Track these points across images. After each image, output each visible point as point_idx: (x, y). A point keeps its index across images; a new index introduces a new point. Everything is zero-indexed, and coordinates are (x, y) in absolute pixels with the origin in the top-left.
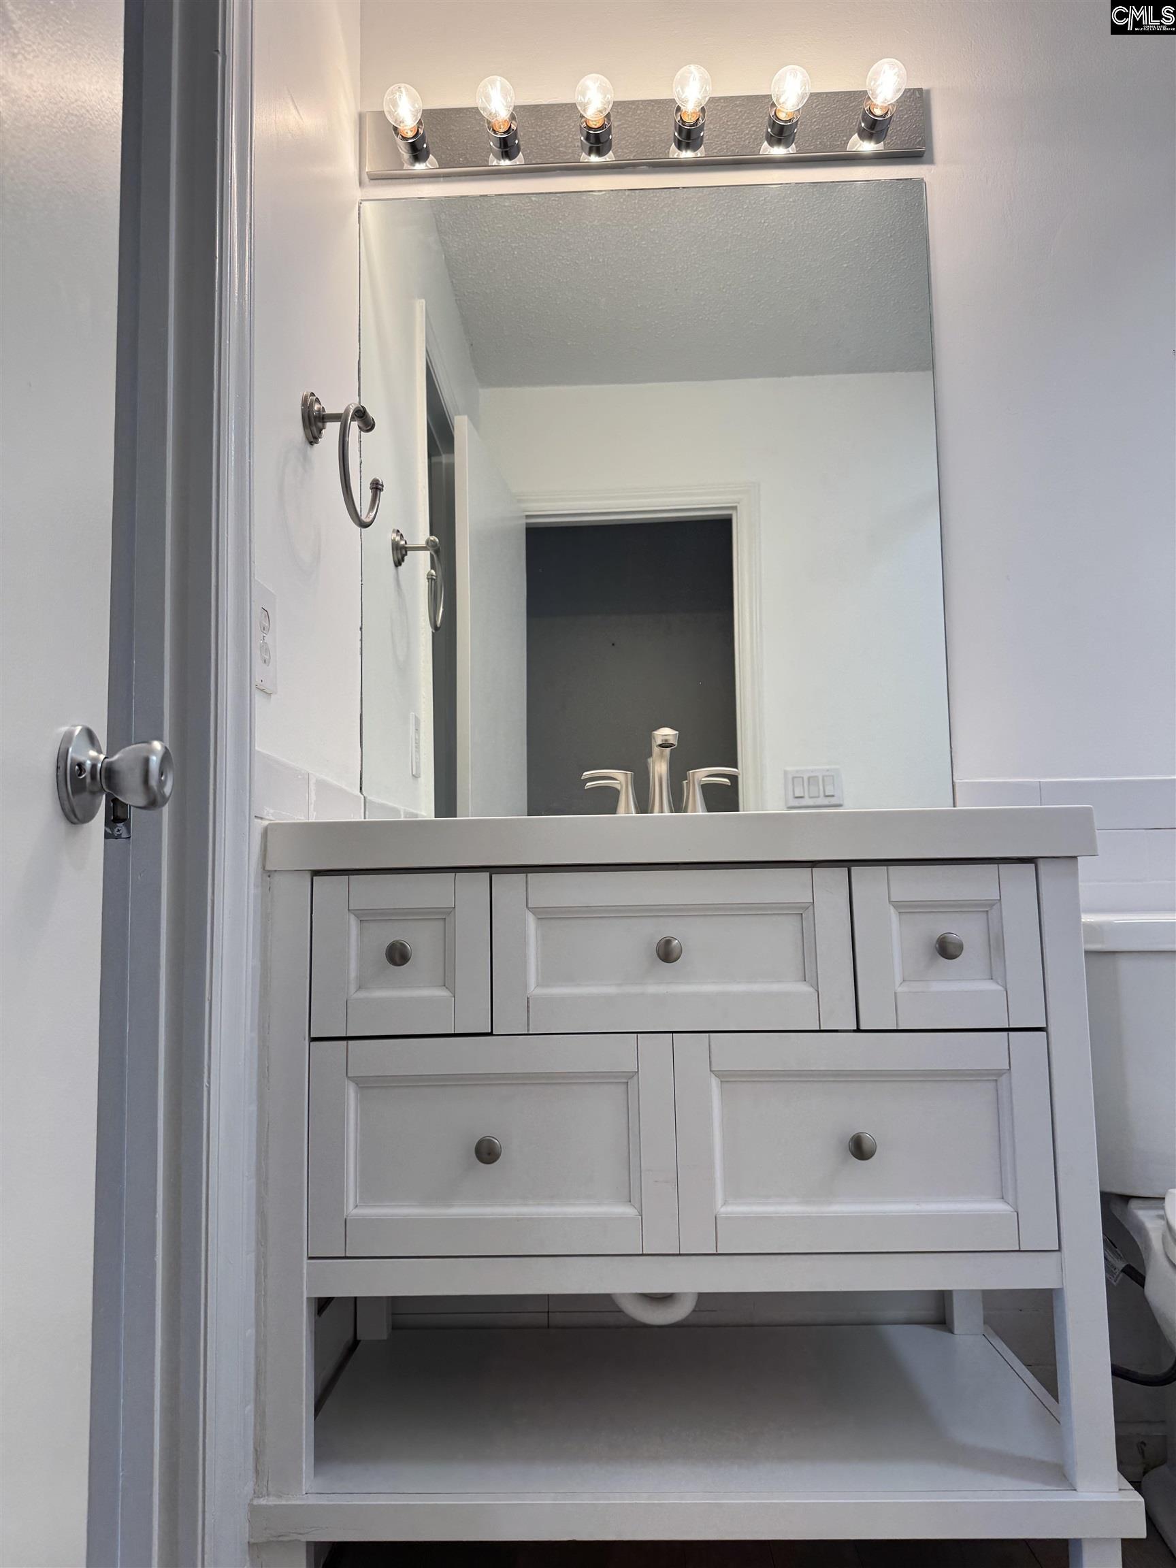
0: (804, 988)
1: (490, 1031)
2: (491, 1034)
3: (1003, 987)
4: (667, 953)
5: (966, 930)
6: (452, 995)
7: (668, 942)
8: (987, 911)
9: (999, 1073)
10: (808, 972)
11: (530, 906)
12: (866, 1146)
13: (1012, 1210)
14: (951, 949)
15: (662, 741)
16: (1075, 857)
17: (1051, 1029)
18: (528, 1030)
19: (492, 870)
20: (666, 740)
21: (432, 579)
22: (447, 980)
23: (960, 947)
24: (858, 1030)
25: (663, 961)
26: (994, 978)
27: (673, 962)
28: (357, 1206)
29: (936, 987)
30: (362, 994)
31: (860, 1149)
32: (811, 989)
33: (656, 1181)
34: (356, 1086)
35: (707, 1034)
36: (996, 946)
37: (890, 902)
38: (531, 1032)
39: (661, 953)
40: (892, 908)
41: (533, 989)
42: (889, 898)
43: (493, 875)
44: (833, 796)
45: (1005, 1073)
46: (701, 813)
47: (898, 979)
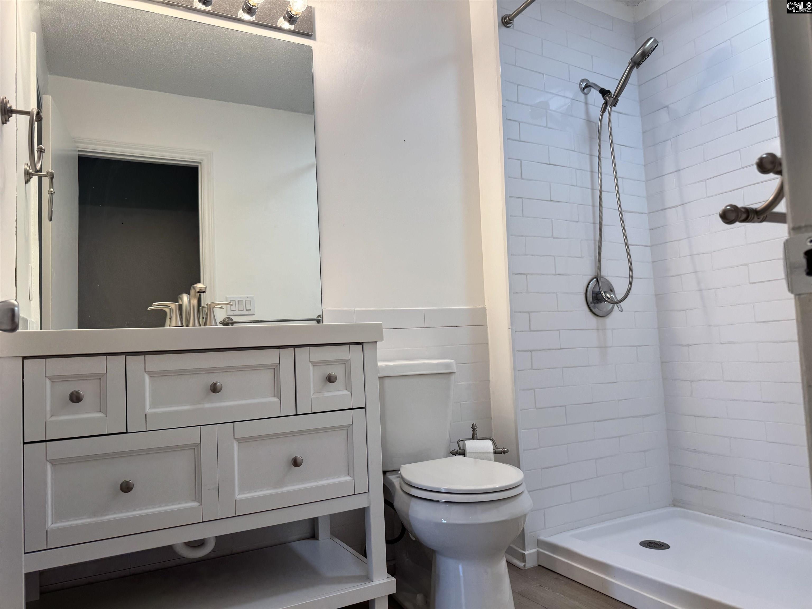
0: (276, 399)
1: (126, 431)
2: (126, 433)
3: (350, 392)
4: (215, 389)
5: (338, 371)
6: (105, 416)
7: (215, 384)
8: (345, 364)
9: (349, 426)
10: (277, 393)
11: (146, 371)
12: (299, 461)
13: (352, 479)
14: (332, 379)
15: (199, 290)
16: (376, 342)
17: (367, 408)
18: (146, 429)
19: (126, 354)
20: (201, 290)
21: (51, 194)
22: (102, 408)
23: (336, 378)
24: (296, 415)
25: (213, 392)
26: (347, 389)
27: (217, 393)
28: (53, 523)
29: (326, 394)
30: (53, 419)
31: (296, 463)
32: (278, 400)
33: (209, 489)
34: (51, 464)
35: (233, 423)
36: (348, 377)
37: (310, 361)
38: (147, 430)
39: (212, 388)
40: (310, 364)
41: (148, 410)
42: (310, 360)
43: (127, 357)
44: (250, 310)
45: (350, 426)
46: (231, 326)
47: (312, 392)
